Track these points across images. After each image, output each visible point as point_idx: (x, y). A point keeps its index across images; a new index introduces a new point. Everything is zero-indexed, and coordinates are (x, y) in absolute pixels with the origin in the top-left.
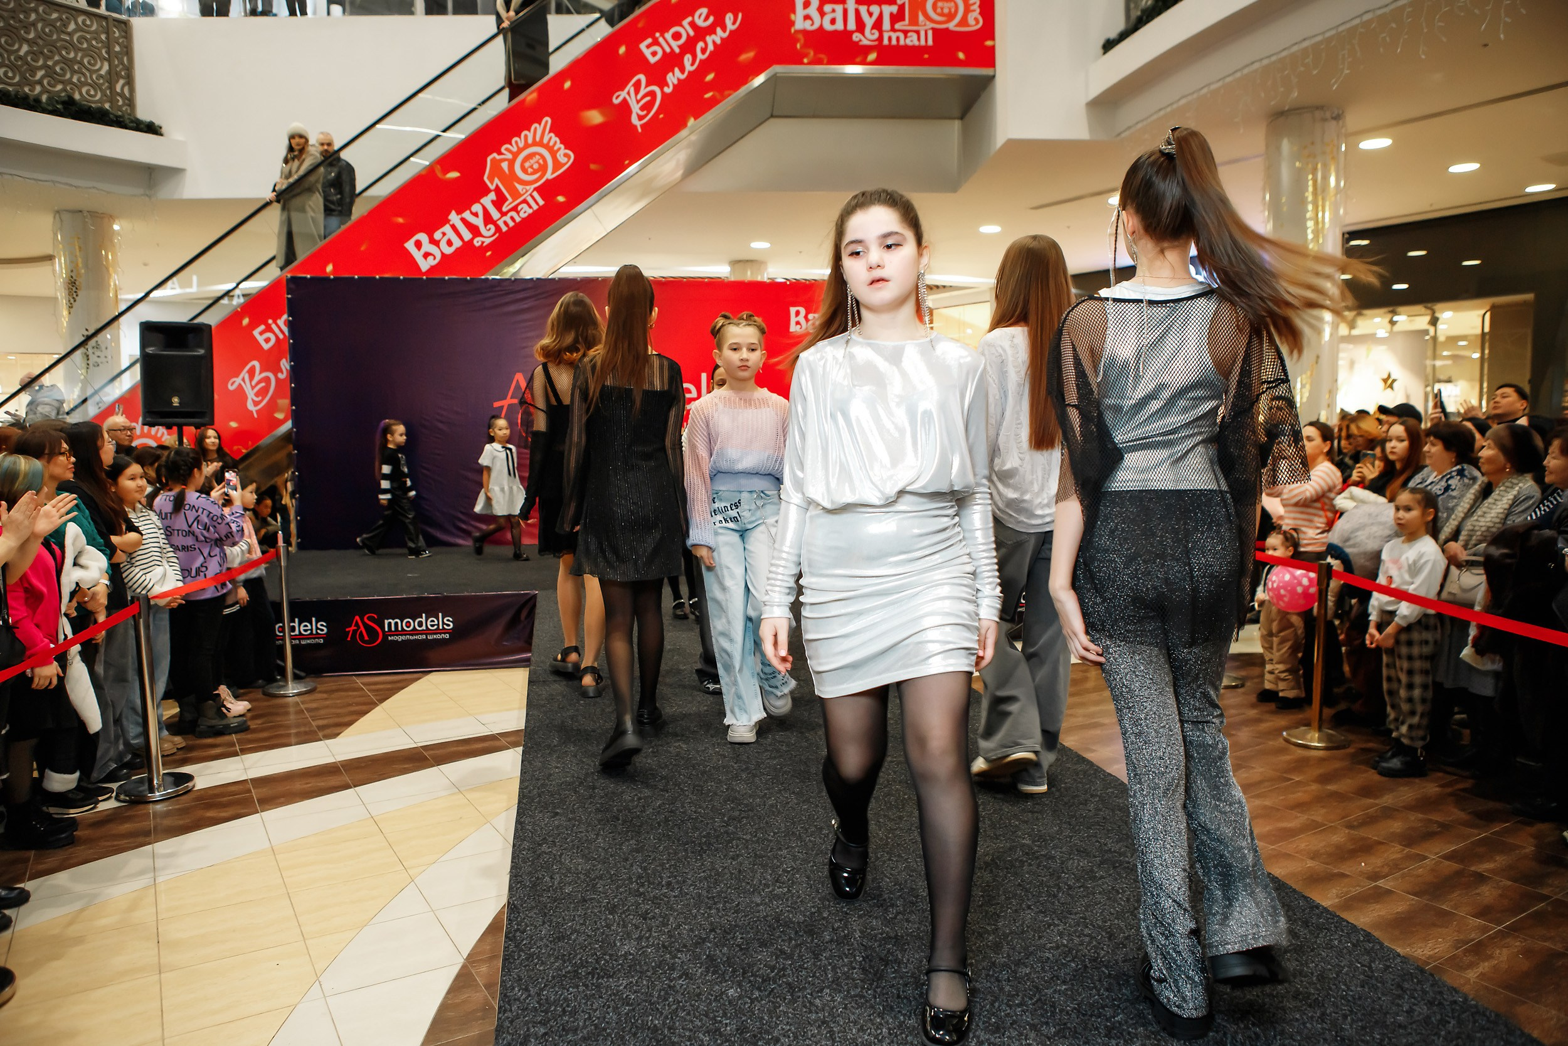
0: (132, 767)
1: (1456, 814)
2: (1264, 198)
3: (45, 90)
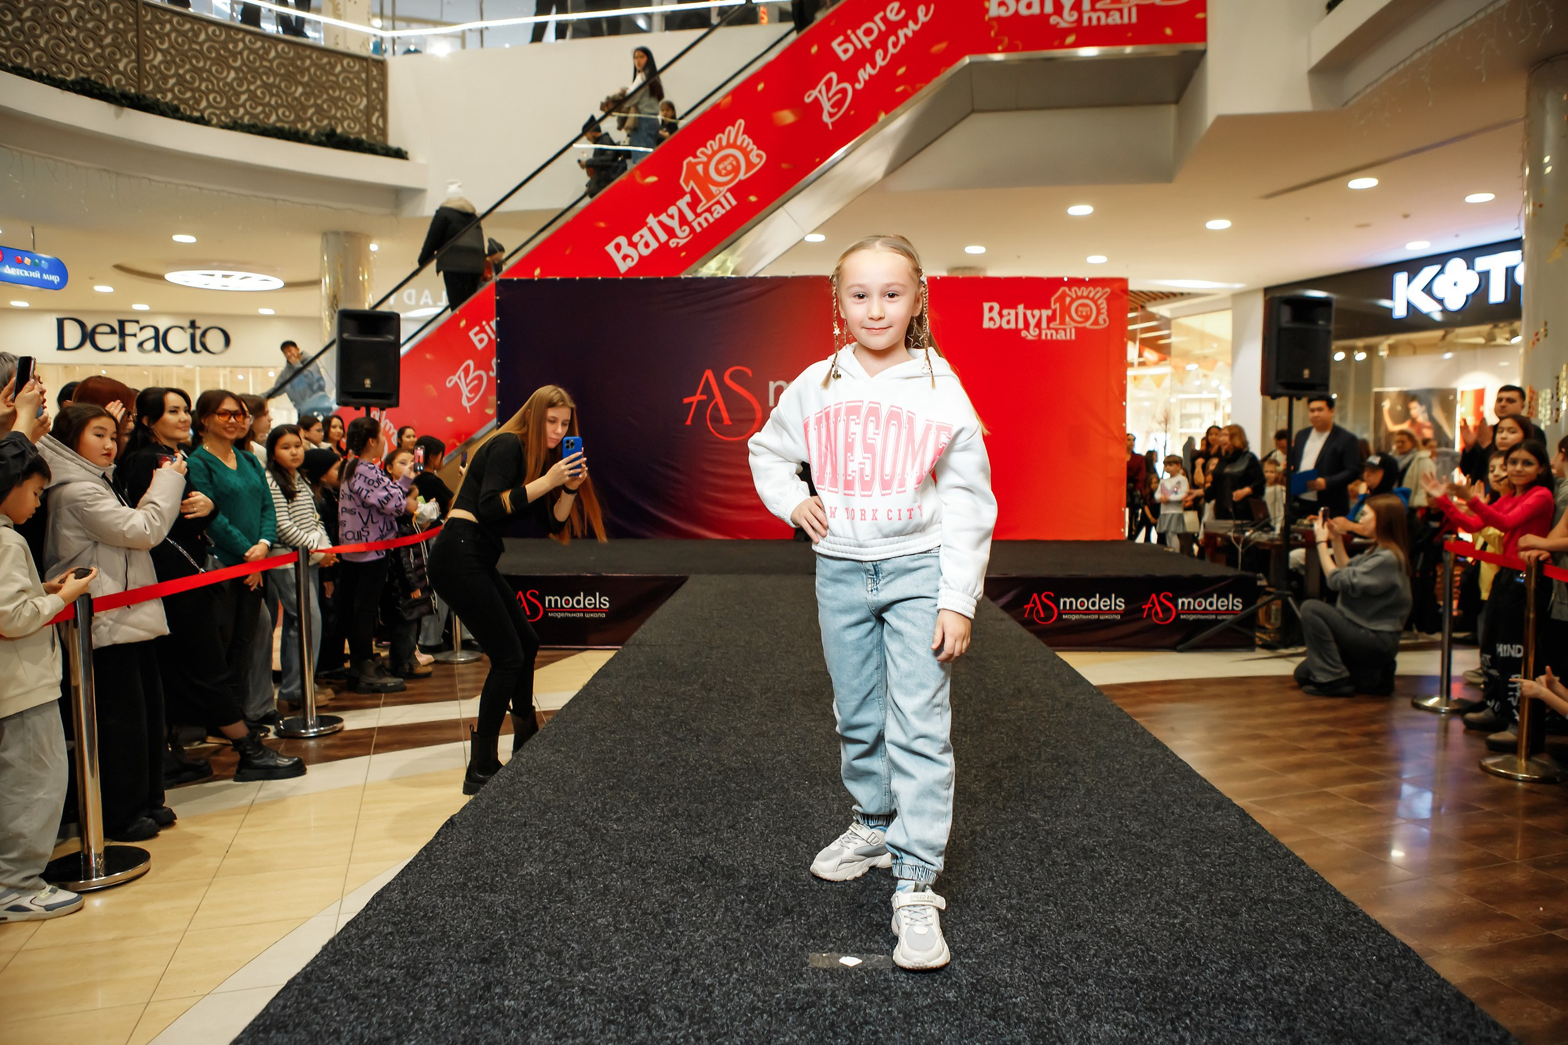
3: (314, 125)
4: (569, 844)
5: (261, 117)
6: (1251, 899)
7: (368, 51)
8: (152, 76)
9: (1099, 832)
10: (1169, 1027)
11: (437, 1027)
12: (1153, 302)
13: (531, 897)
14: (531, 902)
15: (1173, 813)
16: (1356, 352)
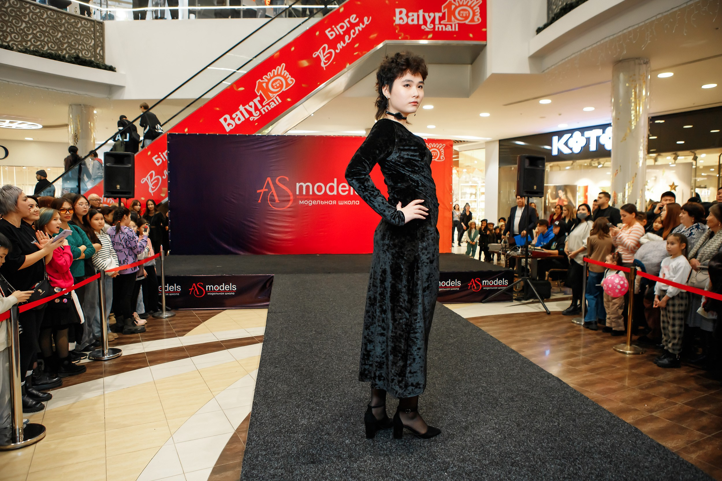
0: (95, 345)
1: (693, 384)
2: (611, 100)
3: (67, 53)
5: (40, 47)
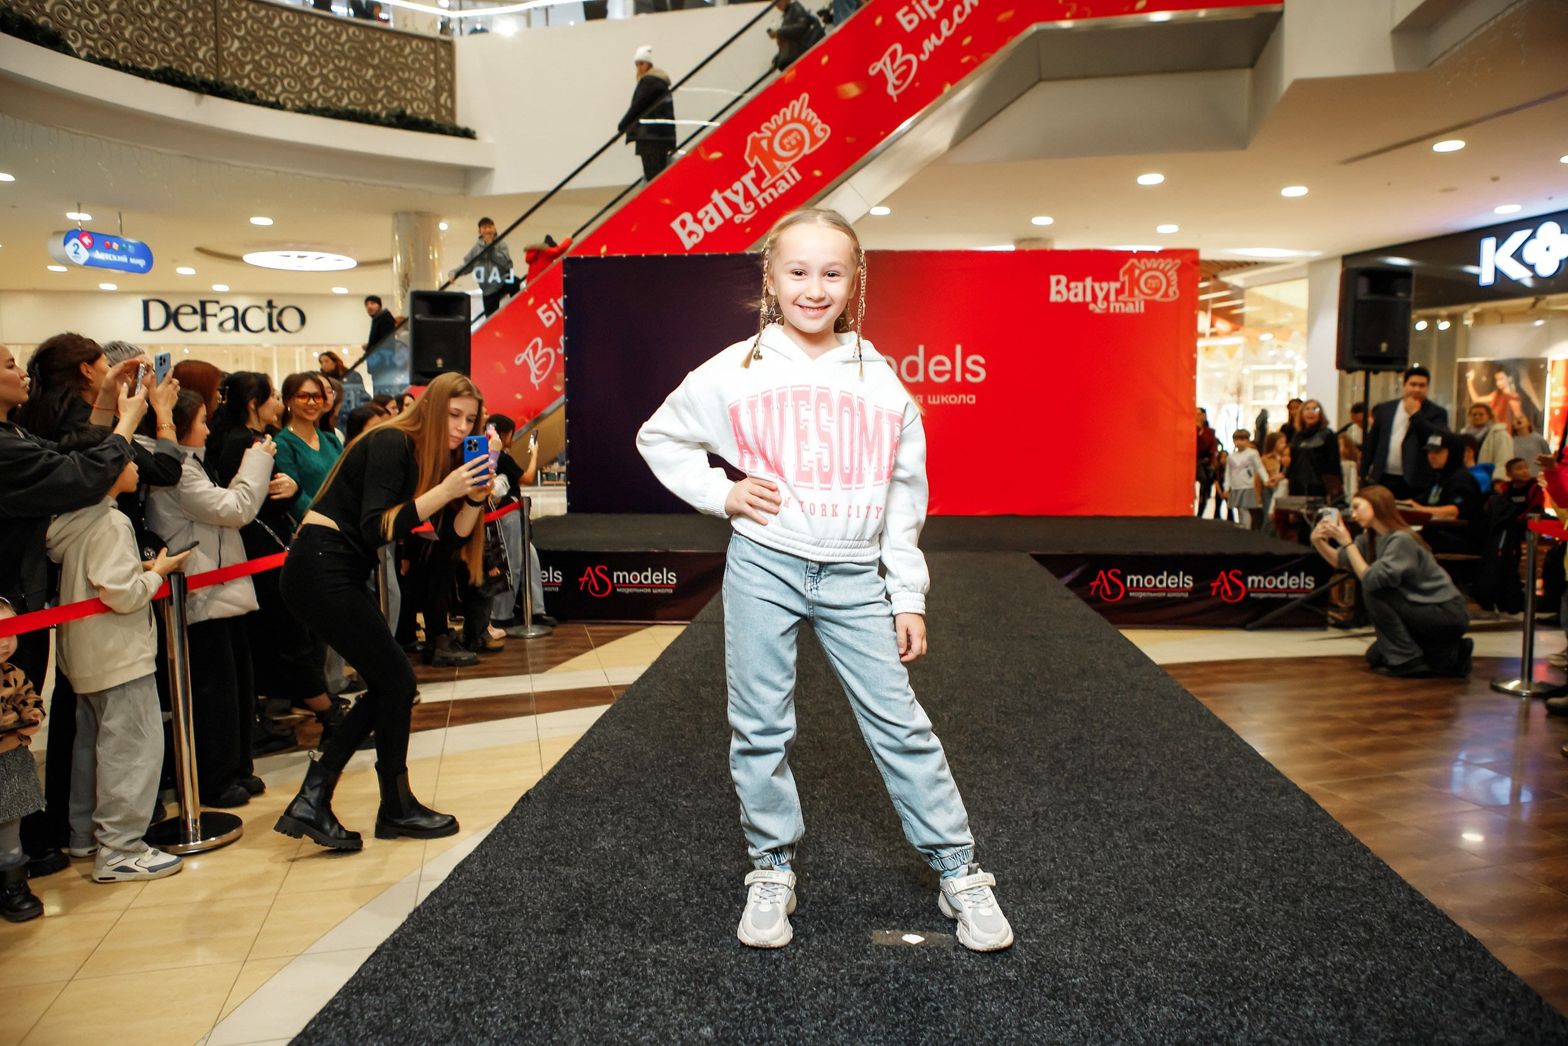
3: (384, 107)
4: (640, 820)
5: (334, 100)
6: (1314, 885)
7: (435, 32)
8: (230, 63)
9: (1162, 816)
10: (1227, 1011)
11: (517, 994)
12: (1225, 272)
13: (604, 871)
14: (605, 876)
15: (1237, 797)
16: (1438, 321)
